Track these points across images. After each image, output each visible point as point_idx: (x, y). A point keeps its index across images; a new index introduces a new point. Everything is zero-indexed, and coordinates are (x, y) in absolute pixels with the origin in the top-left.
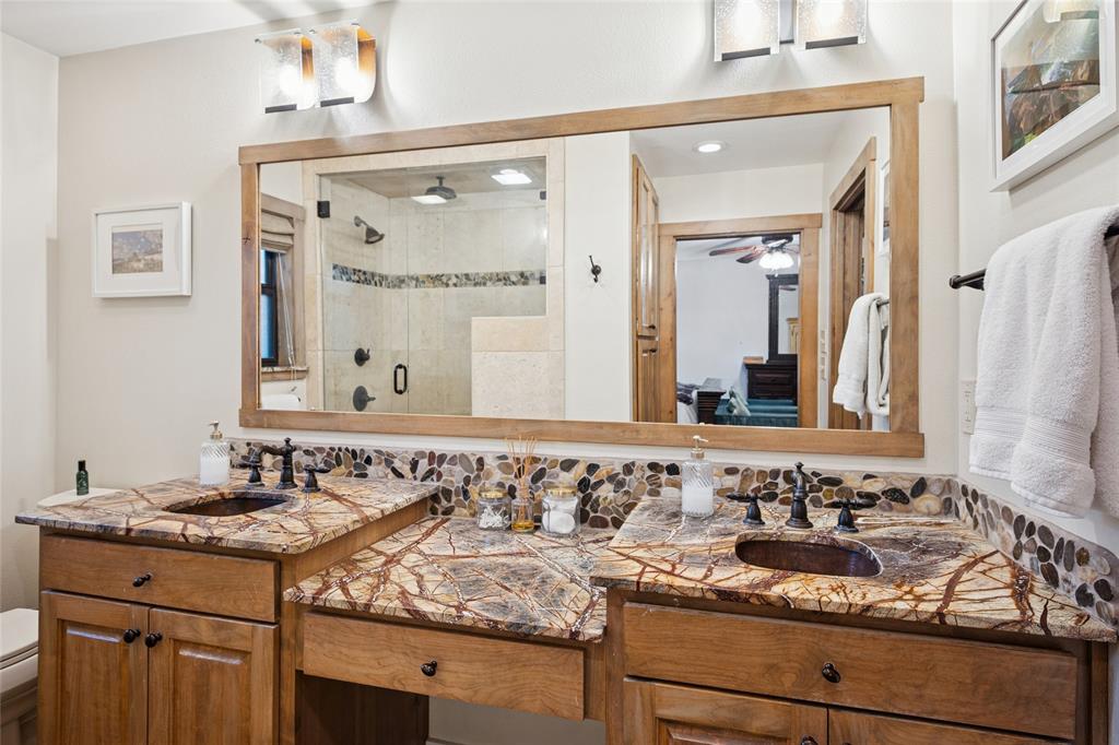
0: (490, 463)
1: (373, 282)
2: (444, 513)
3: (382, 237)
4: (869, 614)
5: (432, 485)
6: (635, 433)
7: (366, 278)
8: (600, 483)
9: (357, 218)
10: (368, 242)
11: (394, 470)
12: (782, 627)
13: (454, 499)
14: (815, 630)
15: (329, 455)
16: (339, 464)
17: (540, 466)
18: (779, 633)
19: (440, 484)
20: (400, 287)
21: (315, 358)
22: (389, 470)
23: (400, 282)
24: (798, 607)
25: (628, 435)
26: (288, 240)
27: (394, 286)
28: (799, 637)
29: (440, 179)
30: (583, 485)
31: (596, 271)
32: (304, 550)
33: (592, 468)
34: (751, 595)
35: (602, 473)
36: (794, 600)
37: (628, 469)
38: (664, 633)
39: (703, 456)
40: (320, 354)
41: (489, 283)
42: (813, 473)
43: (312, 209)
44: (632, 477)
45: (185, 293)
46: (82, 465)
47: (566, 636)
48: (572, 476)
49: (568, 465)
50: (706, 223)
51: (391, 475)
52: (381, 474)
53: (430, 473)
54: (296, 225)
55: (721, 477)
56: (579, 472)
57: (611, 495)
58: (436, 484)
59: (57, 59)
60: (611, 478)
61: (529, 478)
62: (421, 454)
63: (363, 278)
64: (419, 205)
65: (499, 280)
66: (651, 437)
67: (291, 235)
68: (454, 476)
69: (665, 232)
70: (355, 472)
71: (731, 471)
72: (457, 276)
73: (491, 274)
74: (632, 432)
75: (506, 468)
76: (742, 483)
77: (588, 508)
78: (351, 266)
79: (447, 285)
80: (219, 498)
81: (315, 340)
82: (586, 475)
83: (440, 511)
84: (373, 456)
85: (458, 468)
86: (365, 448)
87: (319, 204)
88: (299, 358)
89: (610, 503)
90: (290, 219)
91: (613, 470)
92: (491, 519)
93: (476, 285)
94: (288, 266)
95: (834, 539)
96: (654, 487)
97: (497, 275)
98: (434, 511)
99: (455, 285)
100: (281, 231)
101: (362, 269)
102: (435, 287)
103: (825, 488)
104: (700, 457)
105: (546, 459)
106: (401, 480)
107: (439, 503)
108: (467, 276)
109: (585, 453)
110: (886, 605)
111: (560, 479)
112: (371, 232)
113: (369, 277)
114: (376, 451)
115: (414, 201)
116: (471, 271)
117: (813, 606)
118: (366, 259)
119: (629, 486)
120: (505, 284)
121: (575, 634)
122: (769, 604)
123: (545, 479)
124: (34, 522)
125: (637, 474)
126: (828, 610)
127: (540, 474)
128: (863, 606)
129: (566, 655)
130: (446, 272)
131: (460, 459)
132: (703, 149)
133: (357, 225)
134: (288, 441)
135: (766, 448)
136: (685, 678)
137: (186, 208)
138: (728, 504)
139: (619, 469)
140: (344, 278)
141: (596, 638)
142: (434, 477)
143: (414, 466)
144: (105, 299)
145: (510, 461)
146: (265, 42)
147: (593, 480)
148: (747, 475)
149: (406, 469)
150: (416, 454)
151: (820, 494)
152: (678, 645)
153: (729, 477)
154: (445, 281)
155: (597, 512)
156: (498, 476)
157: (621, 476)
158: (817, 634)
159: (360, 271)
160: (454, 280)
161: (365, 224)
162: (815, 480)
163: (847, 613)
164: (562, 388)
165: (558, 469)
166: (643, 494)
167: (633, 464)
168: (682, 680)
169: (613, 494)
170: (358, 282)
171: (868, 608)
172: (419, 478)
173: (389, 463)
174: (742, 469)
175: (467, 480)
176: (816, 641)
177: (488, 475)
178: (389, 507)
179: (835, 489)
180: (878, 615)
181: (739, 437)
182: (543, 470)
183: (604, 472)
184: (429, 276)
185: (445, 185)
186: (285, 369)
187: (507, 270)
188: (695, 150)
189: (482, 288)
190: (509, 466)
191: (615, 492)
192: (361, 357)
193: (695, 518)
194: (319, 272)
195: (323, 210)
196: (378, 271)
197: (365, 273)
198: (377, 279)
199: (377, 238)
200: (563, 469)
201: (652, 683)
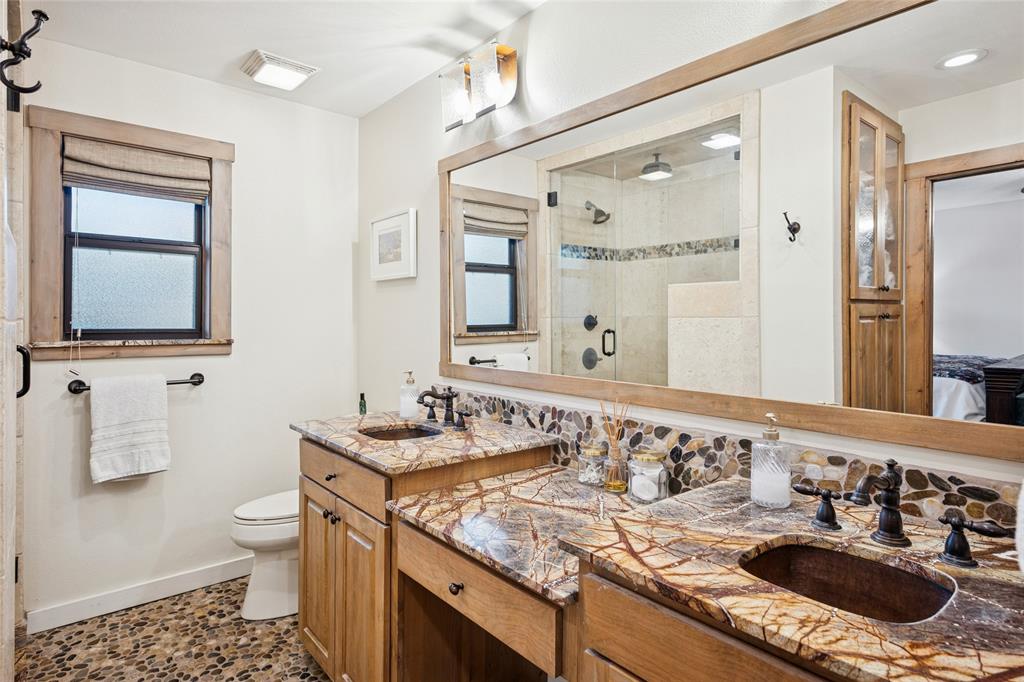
0: (597, 423)
1: (603, 257)
2: (563, 464)
3: (608, 217)
4: (825, 665)
5: (553, 436)
6: (724, 406)
7: (595, 254)
8: (691, 455)
9: (588, 202)
10: (595, 222)
11: (529, 420)
12: (727, 647)
13: (570, 452)
14: (763, 663)
15: (488, 403)
16: (495, 412)
17: (637, 430)
18: (724, 653)
19: (560, 437)
20: (629, 259)
21: (545, 324)
22: (525, 420)
23: (630, 255)
24: (739, 628)
25: (717, 407)
26: (523, 229)
27: (625, 259)
28: (745, 665)
29: (657, 156)
30: (676, 454)
31: (794, 229)
32: (398, 472)
33: (684, 438)
34: (691, 598)
35: (693, 445)
36: (736, 618)
37: (719, 443)
38: (616, 614)
39: (777, 436)
40: (549, 320)
41: (710, 250)
42: (951, 479)
43: (544, 200)
44: (723, 452)
45: (412, 275)
46: (362, 396)
47: (539, 590)
48: (664, 443)
49: (662, 432)
50: (974, 154)
51: (527, 425)
52: (520, 423)
53: (553, 425)
54: (531, 216)
55: (823, 466)
56: (672, 440)
57: (702, 469)
58: (556, 436)
59: (357, 120)
60: (703, 451)
61: (629, 441)
62: (546, 408)
63: (593, 254)
64: (647, 182)
65: (720, 246)
66: (741, 411)
67: (526, 224)
68: (569, 432)
69: (912, 173)
70: (504, 419)
71: (836, 461)
72: (679, 246)
73: (712, 240)
74: (721, 404)
75: (609, 429)
76: (849, 478)
77: (680, 479)
78: (581, 244)
79: (671, 255)
80: (404, 427)
81: (545, 308)
82: (678, 445)
83: (560, 461)
84: (516, 406)
85: (573, 424)
86: (511, 400)
87: (549, 195)
88: (532, 324)
89: (701, 477)
90: (525, 211)
91: (704, 442)
92: (591, 475)
93: (697, 252)
94: (524, 248)
95: (921, 568)
96: (745, 467)
97: (718, 241)
98: (556, 462)
99: (678, 254)
100: (516, 221)
101: (593, 246)
102: (660, 257)
103: (970, 501)
104: (774, 438)
105: (642, 424)
106: (533, 430)
107: (559, 454)
108: (688, 244)
109: (679, 422)
110: (851, 661)
111: (655, 445)
112: (599, 213)
113: (599, 253)
114: (517, 403)
115: (642, 180)
116: (692, 239)
117: (756, 632)
118: (597, 237)
119: (720, 462)
120: (726, 250)
121: (546, 591)
122: (709, 614)
123: (640, 444)
124: (300, 431)
125: (727, 450)
126: (773, 642)
127: (636, 440)
128: (817, 651)
129: (542, 610)
130: (669, 243)
131: (573, 416)
132: (949, 64)
133: (588, 209)
134: (450, 389)
135: (879, 436)
136: (635, 669)
137: (412, 212)
138: (801, 498)
139: (710, 443)
140: (575, 255)
141: (560, 601)
142: (556, 430)
143: (542, 418)
144: (378, 282)
145: (613, 422)
146: (447, 76)
147: (685, 451)
148: (856, 467)
149: (536, 420)
150: (544, 408)
151: (963, 509)
152: (629, 631)
153: (835, 468)
154: (668, 250)
155: (688, 485)
156: (603, 436)
157: (712, 450)
158: (766, 669)
159: (590, 248)
160: (677, 249)
161: (594, 206)
162: (955, 489)
163: (797, 654)
164: (757, 355)
165: (653, 435)
166: (734, 473)
167: (724, 438)
168: (633, 671)
169: (703, 468)
170: (589, 258)
171: (823, 656)
172: (546, 428)
173: (525, 414)
174: (849, 460)
175: (579, 436)
176: (764, 677)
177: (596, 435)
178: (494, 450)
179: (987, 505)
180: (836, 670)
181: (847, 421)
182: (639, 434)
183: (695, 443)
184: (654, 247)
185: (660, 160)
186: (518, 332)
187: (726, 236)
188: (940, 67)
189: (703, 254)
190: (612, 427)
191: (706, 466)
192: (590, 323)
193: (759, 507)
194: (549, 251)
195: (552, 199)
196: (609, 247)
197: (595, 250)
198: (607, 254)
199: (603, 218)
200: (657, 436)
201: (607, 663)
